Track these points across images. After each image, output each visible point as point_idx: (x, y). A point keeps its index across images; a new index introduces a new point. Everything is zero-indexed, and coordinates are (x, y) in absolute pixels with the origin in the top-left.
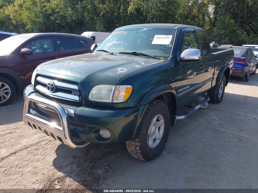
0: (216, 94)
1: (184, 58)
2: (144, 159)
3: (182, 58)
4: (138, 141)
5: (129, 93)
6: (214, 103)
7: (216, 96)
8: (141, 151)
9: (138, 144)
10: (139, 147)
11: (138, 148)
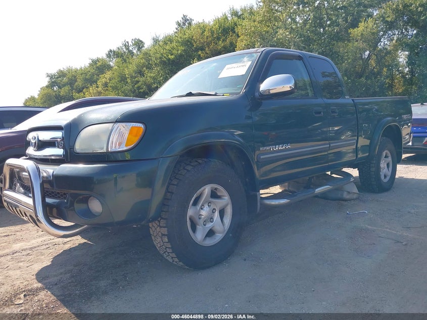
0: (373, 173)
1: (269, 92)
2: (181, 263)
3: (265, 91)
4: (165, 225)
5: (136, 136)
6: (373, 191)
7: (374, 176)
8: (171, 245)
9: (165, 231)
10: (166, 237)
11: (166, 239)
